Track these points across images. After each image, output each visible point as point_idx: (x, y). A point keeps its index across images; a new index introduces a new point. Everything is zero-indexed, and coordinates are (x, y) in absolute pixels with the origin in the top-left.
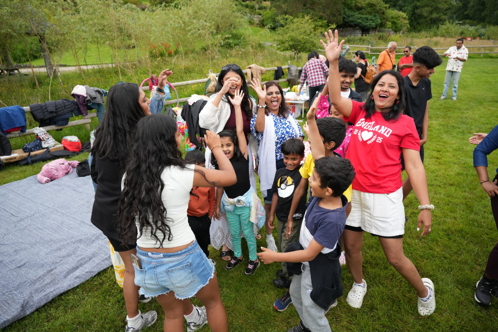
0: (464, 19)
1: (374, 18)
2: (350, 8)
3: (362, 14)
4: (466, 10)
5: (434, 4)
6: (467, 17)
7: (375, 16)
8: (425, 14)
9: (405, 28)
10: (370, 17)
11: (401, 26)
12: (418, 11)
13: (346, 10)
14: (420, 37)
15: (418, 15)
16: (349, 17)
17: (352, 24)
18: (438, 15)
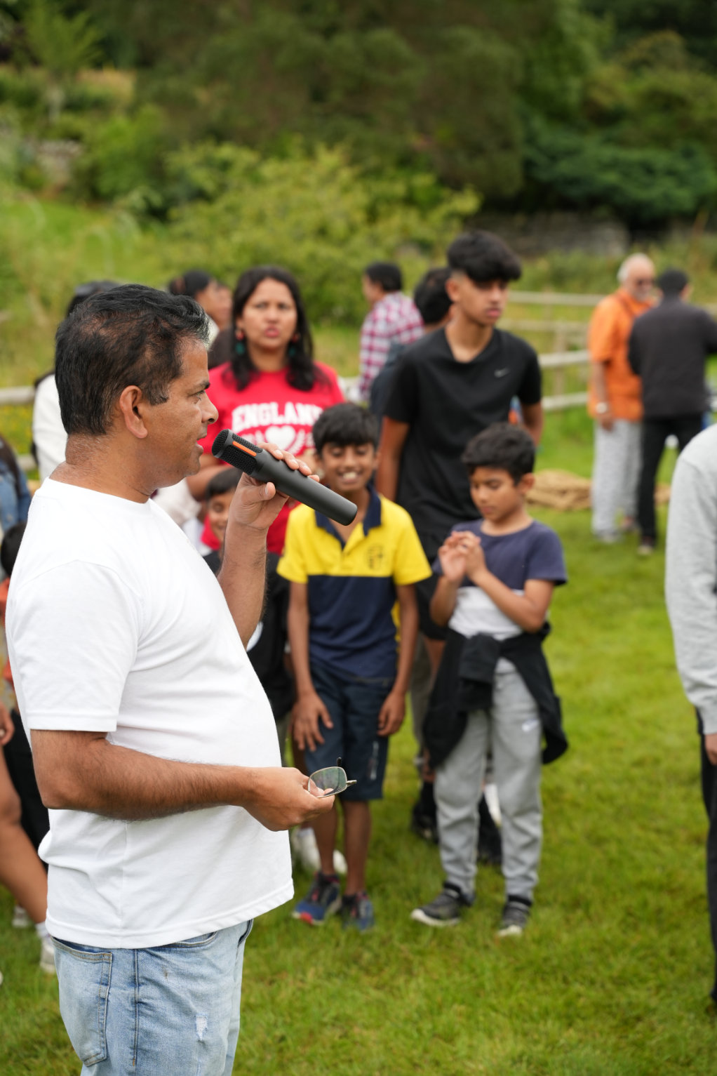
1: (682, 166)
2: (559, 115)
3: (622, 143)
7: (688, 154)
10: (660, 158)
13: (538, 123)
16: (554, 158)
17: (574, 192)
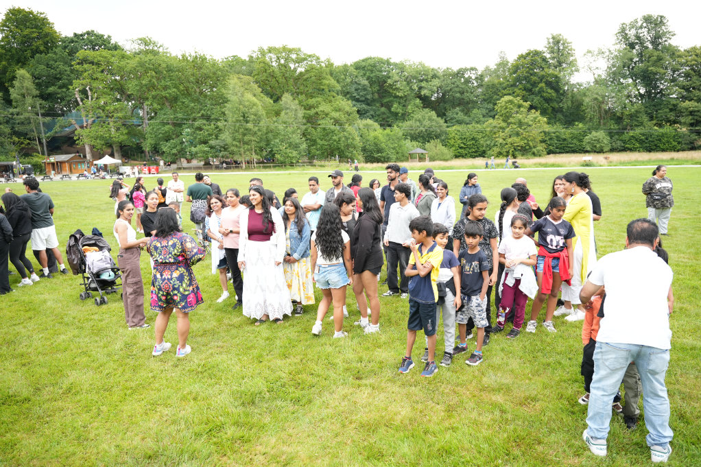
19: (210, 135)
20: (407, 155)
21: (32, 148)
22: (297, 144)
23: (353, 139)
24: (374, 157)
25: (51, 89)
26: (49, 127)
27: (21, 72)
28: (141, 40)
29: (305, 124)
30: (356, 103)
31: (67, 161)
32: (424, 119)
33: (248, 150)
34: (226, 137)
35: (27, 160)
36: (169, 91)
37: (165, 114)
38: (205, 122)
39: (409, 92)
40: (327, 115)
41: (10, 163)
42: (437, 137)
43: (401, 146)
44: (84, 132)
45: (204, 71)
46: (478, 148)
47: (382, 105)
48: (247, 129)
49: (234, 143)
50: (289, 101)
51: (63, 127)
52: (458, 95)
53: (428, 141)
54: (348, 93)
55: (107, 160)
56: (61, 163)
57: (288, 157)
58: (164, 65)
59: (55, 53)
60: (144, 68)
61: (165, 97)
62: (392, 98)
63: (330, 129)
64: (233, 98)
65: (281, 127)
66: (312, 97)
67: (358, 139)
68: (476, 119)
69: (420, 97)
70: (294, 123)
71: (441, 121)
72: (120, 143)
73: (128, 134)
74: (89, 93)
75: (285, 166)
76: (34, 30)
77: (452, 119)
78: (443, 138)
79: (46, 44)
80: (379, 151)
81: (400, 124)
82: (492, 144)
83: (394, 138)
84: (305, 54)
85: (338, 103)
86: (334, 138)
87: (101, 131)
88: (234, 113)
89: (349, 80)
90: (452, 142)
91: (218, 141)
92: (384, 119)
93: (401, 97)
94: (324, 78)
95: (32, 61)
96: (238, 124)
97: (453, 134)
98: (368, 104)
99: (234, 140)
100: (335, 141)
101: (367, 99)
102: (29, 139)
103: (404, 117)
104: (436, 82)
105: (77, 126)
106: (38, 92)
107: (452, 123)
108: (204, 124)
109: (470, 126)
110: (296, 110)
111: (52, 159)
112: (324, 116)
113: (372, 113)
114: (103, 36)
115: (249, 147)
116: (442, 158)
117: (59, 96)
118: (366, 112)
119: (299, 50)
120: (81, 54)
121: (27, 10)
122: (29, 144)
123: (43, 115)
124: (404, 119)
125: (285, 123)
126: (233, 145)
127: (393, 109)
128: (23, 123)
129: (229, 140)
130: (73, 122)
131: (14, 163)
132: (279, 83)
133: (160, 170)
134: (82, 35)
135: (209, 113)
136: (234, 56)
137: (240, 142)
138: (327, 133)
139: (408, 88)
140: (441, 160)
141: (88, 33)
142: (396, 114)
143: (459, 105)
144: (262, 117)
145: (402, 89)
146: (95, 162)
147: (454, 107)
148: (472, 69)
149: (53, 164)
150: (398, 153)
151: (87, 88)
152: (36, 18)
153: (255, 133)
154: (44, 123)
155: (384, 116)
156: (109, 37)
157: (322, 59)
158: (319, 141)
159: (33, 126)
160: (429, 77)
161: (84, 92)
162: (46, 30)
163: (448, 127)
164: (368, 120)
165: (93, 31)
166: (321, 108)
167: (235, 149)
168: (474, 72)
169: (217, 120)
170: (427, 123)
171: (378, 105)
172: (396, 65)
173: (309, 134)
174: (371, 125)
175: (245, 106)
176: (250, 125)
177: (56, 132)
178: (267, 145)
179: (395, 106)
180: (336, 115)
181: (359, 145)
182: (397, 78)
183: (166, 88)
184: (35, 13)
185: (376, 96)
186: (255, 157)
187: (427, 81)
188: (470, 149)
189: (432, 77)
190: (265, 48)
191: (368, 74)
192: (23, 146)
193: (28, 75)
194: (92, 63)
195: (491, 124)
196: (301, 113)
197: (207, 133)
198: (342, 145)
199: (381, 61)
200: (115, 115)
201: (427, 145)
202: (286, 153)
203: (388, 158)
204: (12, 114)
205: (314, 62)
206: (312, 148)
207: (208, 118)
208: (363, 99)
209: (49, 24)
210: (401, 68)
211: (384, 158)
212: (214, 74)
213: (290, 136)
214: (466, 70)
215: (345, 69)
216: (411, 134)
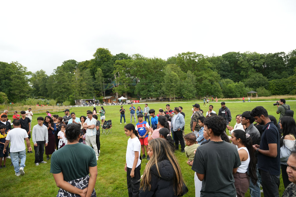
0: (39, 95)
4: (39, 92)
5: (21, 88)
6: (40, 95)
8: (17, 94)
9: (6, 101)
11: (3, 100)
12: (12, 92)
14: (16, 105)
15: (12, 94)
18: (24, 94)
19: (158, 88)
20: (246, 94)
21: (100, 94)
22: (192, 91)
23: (218, 88)
24: (229, 95)
25: (108, 74)
26: (106, 86)
27: (99, 69)
28: (135, 55)
29: (196, 83)
30: (223, 72)
31: (110, 99)
32: (256, 78)
33: (172, 93)
34: (164, 89)
35: (98, 98)
36: (144, 72)
37: (142, 81)
38: (156, 83)
39: (249, 66)
40: (206, 78)
41: (92, 99)
42: (262, 85)
43: (242, 90)
44: (116, 88)
45: (157, 64)
46: (286, 90)
47: (236, 72)
48: (172, 85)
49: (167, 91)
50: (190, 74)
51: (110, 87)
52: (274, 65)
53: (258, 88)
54: (219, 68)
55: (122, 98)
56: (108, 99)
57: (188, 96)
58: (143, 63)
59: (110, 62)
60: (136, 64)
61: (143, 75)
62: (240, 69)
63: (207, 84)
64: (167, 74)
65: (186, 84)
66: (200, 71)
67: (220, 88)
68: (284, 76)
69: (254, 68)
70: (191, 82)
71: (265, 78)
72: (127, 92)
73: (130, 88)
74: (119, 74)
75: (187, 100)
76: (104, 54)
77: (271, 77)
78: (266, 85)
79: (108, 59)
80: (232, 92)
81: (245, 80)
82: (293, 88)
83: (239, 86)
84: (197, 54)
85: (211, 73)
86: (209, 87)
87: (121, 88)
88: (167, 79)
89: (220, 63)
90: (271, 87)
91: (161, 90)
92: (237, 78)
93: (245, 68)
94: (206, 63)
95: (103, 65)
96: (168, 84)
97: (272, 84)
98: (229, 72)
99: (167, 90)
100: (209, 89)
101: (228, 70)
102: (100, 91)
103: (247, 77)
104: (263, 60)
105: (114, 86)
106: (103, 75)
107: (271, 78)
108: (156, 84)
109: (281, 80)
110: (193, 77)
111: (105, 98)
112: (205, 79)
113: (230, 76)
114: (125, 54)
115: (173, 92)
116: (265, 95)
117: (110, 76)
118: (228, 75)
119: (195, 53)
120: (117, 61)
121: (103, 48)
122: (99, 92)
123: (105, 83)
124: (246, 78)
125: (187, 82)
126: (166, 92)
127: (241, 74)
128: (98, 86)
129: (165, 90)
130: (113, 84)
131: (94, 99)
132: (186, 67)
133: (140, 102)
134: (119, 55)
135: (158, 80)
136: (172, 57)
137: (169, 90)
138: (205, 86)
139: (248, 64)
140: (265, 96)
141: (121, 54)
142: (243, 76)
143: (275, 70)
144: (178, 80)
145: (245, 65)
146: (118, 99)
147: (272, 71)
148: (282, 53)
149: (105, 99)
150: (241, 93)
151: (118, 73)
152: (105, 51)
153: (175, 87)
154: (105, 86)
155: (237, 77)
156: (127, 54)
157: (204, 55)
158: (202, 89)
159: (101, 87)
160: (259, 58)
161: (117, 74)
162: (108, 54)
163: (269, 80)
164: (228, 79)
165: (122, 53)
166: (204, 76)
167: (167, 93)
168: (283, 54)
169: (161, 82)
170: (258, 79)
171: (233, 72)
172: (242, 54)
173: (198, 86)
174: (229, 81)
175: (171, 76)
176: (173, 84)
177: (107, 89)
178: (180, 91)
179: (242, 72)
180: (210, 78)
181: (220, 90)
182: (242, 60)
183: (143, 71)
184: (105, 49)
185: (233, 68)
186: (175, 96)
187: (258, 60)
188: (281, 90)
189: (260, 58)
190: (181, 53)
191: (228, 60)
192: (97, 93)
193: (101, 70)
194: (120, 64)
195: (291, 78)
196: (195, 78)
197: (157, 87)
198: (213, 91)
199: (235, 53)
200: (126, 82)
201: (258, 89)
202: (187, 95)
203: (236, 96)
204: (95, 83)
205: (201, 57)
206: (199, 92)
207: (158, 82)
208: (226, 70)
209: (109, 52)
210: (244, 55)
211: (234, 95)
212: (161, 65)
213: (189, 87)
214: (278, 53)
215: (218, 58)
216: (249, 84)
